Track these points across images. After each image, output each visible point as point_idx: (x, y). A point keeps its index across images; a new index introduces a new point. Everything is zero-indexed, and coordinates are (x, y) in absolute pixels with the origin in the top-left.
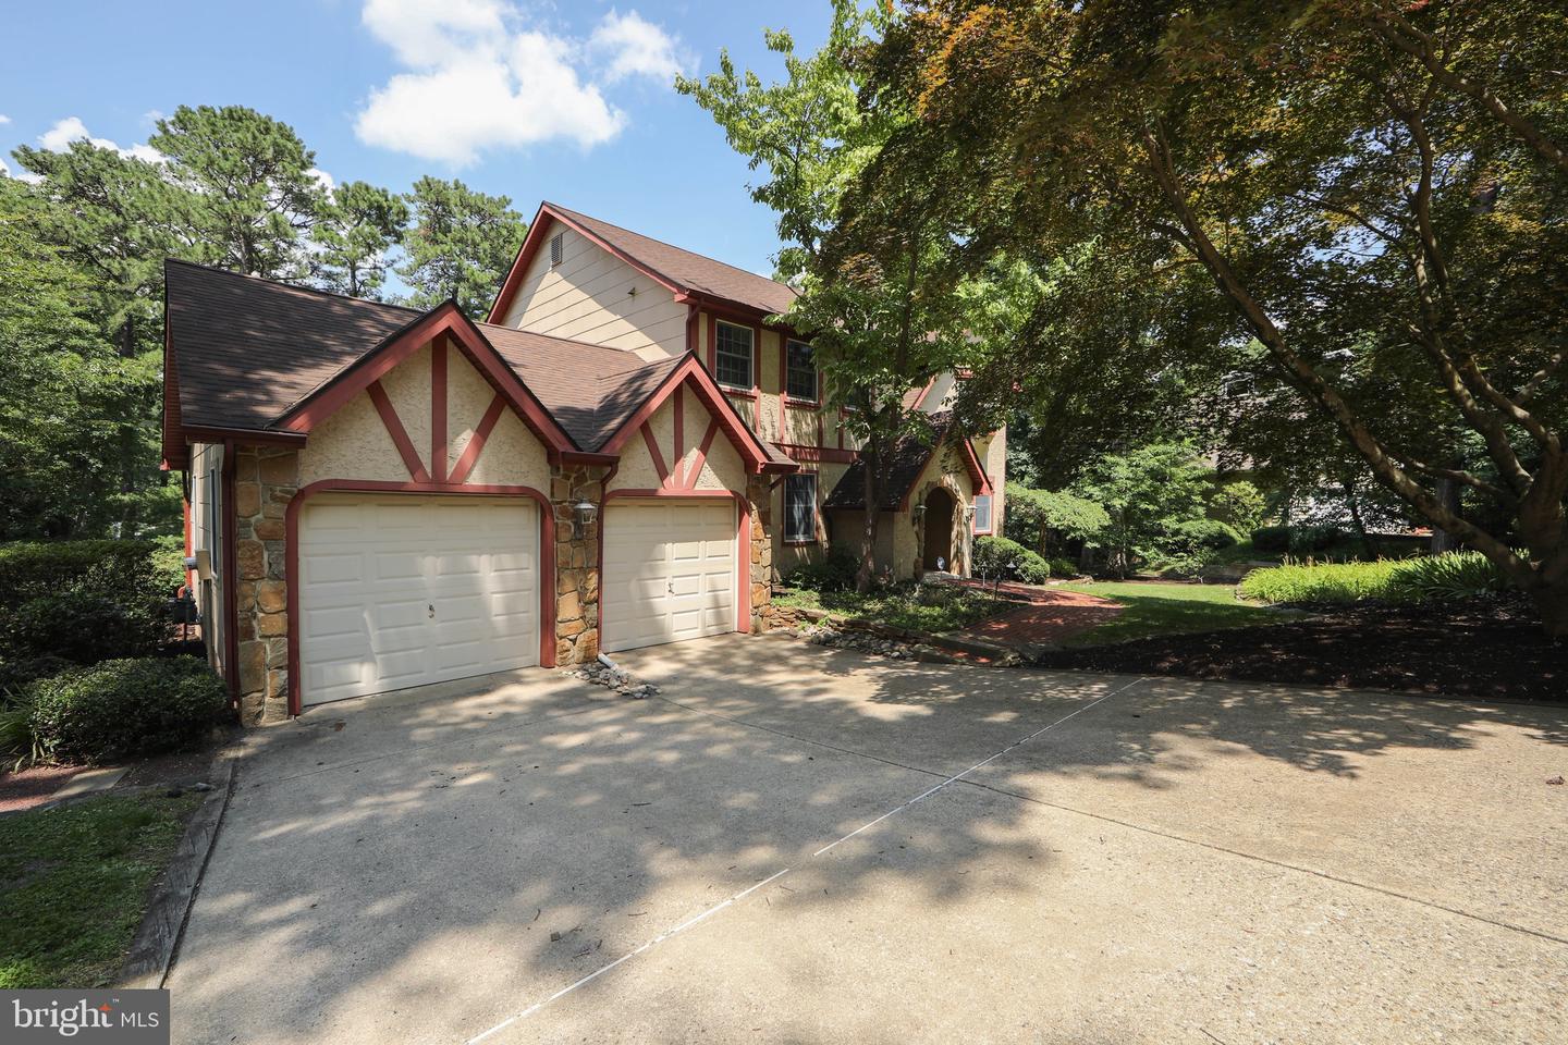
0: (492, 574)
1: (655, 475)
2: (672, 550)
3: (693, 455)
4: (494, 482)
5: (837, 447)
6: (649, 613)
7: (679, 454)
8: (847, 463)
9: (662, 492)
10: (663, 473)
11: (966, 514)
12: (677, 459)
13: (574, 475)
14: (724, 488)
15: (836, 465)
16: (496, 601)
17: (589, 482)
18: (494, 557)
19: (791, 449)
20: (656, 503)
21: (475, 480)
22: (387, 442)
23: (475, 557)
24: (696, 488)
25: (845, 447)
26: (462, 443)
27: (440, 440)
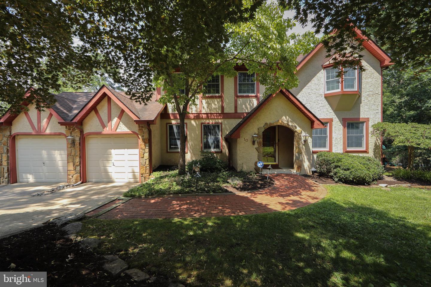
0: (59, 156)
1: (101, 127)
2: (114, 152)
3: (115, 120)
4: (53, 132)
5: (233, 111)
6: (106, 172)
7: (110, 119)
8: (242, 118)
9: (104, 132)
10: (104, 126)
11: (303, 139)
12: (109, 122)
13: (72, 129)
14: (129, 131)
15: (233, 119)
16: (60, 164)
17: (76, 130)
18: (59, 151)
19: (206, 115)
20: (102, 136)
21: (48, 131)
22: (28, 123)
23: (54, 151)
24: (118, 130)
25: (239, 111)
26: (44, 122)
27: (39, 121)
